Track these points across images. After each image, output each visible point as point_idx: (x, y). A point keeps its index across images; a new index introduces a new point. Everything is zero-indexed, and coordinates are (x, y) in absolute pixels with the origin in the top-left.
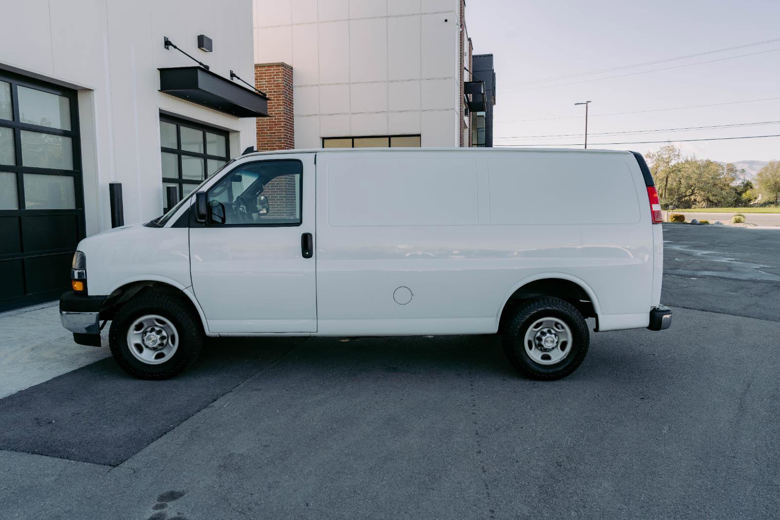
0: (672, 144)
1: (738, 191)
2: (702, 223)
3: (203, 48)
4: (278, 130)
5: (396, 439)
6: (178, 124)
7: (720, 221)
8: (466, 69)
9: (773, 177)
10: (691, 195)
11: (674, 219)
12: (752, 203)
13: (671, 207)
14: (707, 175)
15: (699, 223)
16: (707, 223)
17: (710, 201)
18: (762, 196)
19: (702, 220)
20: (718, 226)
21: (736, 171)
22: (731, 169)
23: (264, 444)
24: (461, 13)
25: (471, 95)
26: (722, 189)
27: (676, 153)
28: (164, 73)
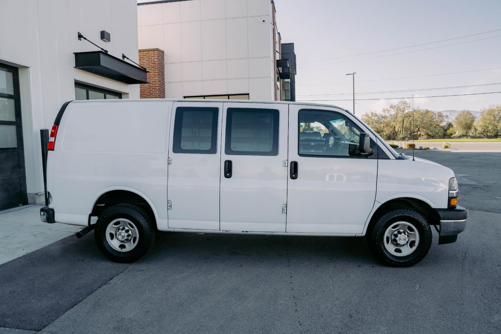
0: (405, 99)
1: (445, 129)
2: (425, 149)
3: (104, 40)
4: (154, 92)
5: (238, 304)
6: (87, 89)
7: (436, 147)
8: (277, 52)
9: (464, 120)
10: (418, 131)
11: (409, 146)
12: (453, 136)
13: (407, 139)
14: (427, 119)
15: (424, 149)
16: (428, 148)
17: (429, 135)
18: (458, 132)
19: (425, 147)
20: (435, 150)
21: (443, 116)
22: (440, 115)
23: (146, 311)
24: (273, 16)
25: (281, 68)
26: (435, 127)
27: (408, 105)
28: (78, 55)
